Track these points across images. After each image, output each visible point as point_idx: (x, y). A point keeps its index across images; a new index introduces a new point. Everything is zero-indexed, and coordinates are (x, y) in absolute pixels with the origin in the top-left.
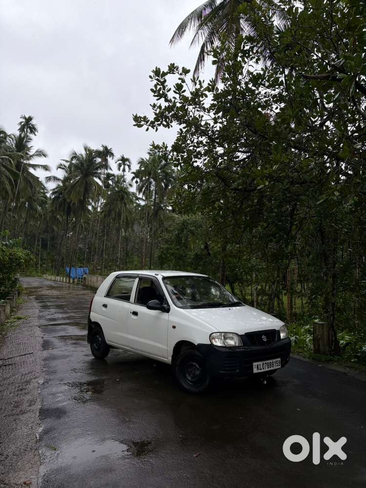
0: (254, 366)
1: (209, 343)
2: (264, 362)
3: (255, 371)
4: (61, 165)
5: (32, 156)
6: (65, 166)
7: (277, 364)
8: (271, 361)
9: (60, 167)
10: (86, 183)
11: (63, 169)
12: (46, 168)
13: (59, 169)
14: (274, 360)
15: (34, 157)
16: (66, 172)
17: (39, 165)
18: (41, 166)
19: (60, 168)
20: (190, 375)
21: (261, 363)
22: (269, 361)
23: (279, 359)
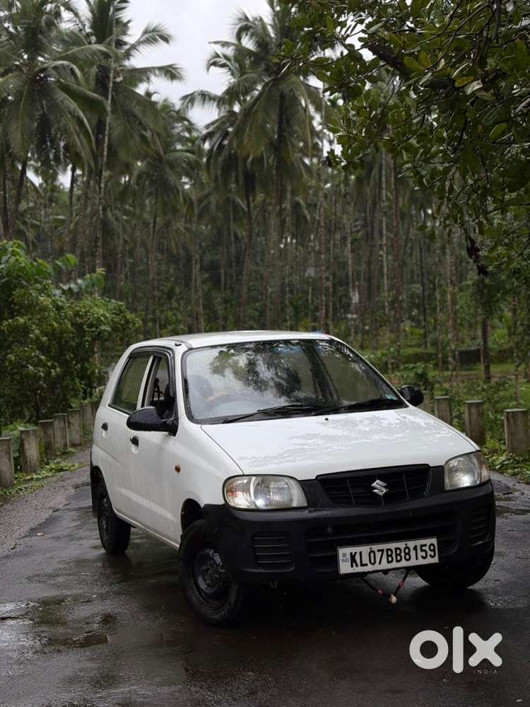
0: (341, 557)
1: (222, 502)
2: (375, 547)
3: (345, 568)
4: (217, 56)
5: (134, 47)
6: (226, 57)
7: (424, 554)
8: (401, 545)
9: (214, 62)
10: (282, 97)
11: (223, 66)
12: (171, 72)
13: (212, 68)
14: (411, 544)
15: (141, 48)
16: (232, 74)
17: (154, 68)
18: (160, 69)
19: (215, 64)
20: (205, 580)
21: (365, 549)
22: (393, 546)
23: (434, 541)
